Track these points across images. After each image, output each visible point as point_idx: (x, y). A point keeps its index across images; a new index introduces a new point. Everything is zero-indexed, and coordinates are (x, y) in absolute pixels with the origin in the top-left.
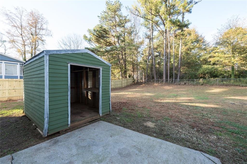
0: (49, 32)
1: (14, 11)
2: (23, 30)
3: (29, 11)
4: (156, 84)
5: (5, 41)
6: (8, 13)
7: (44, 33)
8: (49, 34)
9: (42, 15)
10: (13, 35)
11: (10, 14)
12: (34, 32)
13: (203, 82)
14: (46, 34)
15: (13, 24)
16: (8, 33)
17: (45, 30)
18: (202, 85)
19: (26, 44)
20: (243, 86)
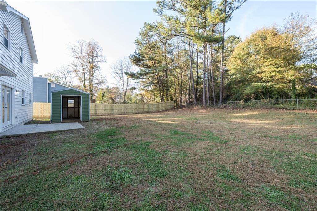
0: (103, 58)
1: (77, 45)
2: (83, 59)
3: (87, 42)
4: (196, 108)
5: (70, 72)
6: (73, 47)
7: (99, 60)
8: (104, 60)
9: (98, 43)
10: (76, 66)
11: (74, 48)
12: (91, 60)
13: (244, 105)
14: (101, 61)
15: (76, 56)
16: (73, 64)
17: (100, 57)
18: (243, 108)
19: (85, 71)
20: (290, 109)
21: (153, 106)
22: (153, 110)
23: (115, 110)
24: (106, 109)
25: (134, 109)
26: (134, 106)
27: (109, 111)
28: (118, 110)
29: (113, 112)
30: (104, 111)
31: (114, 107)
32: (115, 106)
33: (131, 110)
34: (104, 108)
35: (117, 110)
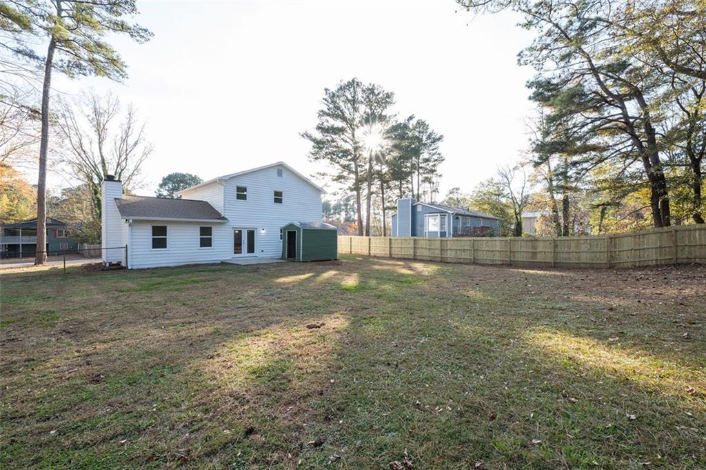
21: (577, 246)
22: (579, 259)
23: (449, 252)
24: (432, 247)
25: (501, 251)
26: (498, 243)
27: (437, 253)
28: (456, 253)
29: (445, 256)
30: (428, 252)
31: (447, 244)
32: (449, 243)
33: (491, 254)
34: (428, 247)
35: (454, 252)
